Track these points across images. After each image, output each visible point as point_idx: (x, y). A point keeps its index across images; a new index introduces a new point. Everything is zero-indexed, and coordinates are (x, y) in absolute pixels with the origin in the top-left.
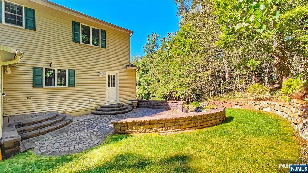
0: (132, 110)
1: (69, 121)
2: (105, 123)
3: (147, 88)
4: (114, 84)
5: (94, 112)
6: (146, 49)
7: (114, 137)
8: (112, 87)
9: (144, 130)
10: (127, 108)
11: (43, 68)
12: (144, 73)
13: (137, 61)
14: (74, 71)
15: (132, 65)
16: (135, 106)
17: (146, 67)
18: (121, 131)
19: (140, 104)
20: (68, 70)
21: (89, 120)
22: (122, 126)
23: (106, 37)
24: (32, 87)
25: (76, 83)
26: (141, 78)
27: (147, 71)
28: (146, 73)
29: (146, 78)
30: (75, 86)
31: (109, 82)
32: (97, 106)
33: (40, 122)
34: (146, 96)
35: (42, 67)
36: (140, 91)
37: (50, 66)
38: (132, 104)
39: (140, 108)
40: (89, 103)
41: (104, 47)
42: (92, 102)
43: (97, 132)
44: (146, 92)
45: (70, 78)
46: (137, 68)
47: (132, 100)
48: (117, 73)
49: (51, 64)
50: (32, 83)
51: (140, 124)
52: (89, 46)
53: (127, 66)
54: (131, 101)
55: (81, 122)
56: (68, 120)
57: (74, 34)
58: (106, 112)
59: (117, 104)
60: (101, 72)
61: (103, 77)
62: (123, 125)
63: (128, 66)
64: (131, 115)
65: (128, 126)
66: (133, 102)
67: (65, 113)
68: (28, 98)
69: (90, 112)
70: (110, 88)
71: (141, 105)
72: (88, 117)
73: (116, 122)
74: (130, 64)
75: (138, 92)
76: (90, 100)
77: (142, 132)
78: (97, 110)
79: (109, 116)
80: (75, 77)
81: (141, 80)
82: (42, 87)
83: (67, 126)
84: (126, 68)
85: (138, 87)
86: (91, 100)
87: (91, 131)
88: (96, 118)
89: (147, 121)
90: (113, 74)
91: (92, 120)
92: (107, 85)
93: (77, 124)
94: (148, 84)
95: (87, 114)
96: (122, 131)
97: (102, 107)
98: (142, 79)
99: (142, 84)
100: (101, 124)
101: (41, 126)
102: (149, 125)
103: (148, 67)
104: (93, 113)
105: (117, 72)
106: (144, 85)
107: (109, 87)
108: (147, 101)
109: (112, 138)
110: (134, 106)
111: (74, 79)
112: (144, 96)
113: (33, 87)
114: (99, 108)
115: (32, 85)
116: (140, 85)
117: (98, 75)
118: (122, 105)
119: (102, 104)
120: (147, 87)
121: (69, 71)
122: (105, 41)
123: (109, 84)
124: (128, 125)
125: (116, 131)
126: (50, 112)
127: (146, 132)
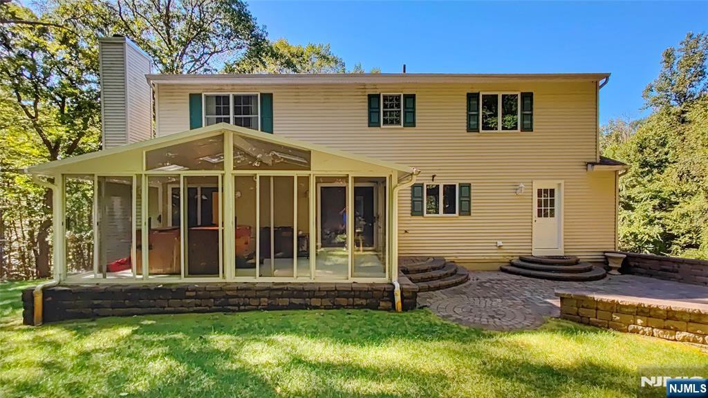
0: (603, 277)
1: (463, 277)
2: (534, 294)
3: (660, 219)
4: (552, 211)
5: (506, 267)
6: (655, 94)
7: (562, 324)
8: (546, 215)
9: (647, 329)
10: (590, 270)
11: (423, 184)
12: (650, 172)
13: (617, 138)
14: (469, 186)
15: (604, 161)
16: (615, 268)
17: (655, 151)
18: (578, 315)
19: (632, 264)
20: (459, 184)
21: (499, 282)
22: (583, 307)
23: (534, 106)
24: (410, 215)
25: (472, 208)
26: (634, 186)
27: (661, 165)
28: (655, 171)
29: (655, 186)
30: (470, 215)
31: (540, 205)
32: (513, 256)
33: (426, 271)
34: (655, 243)
35: (421, 182)
36: (629, 226)
37: (433, 180)
38: (605, 262)
39: (631, 276)
40: (496, 248)
41: (528, 128)
42: (502, 248)
43: (522, 307)
44: (656, 230)
45: (462, 199)
46: (620, 166)
47: (605, 252)
48: (559, 184)
49: (433, 176)
50: (410, 209)
51: (633, 312)
52: (497, 133)
53: (590, 166)
54: (602, 254)
55: (485, 282)
56: (463, 275)
57: (469, 117)
58: (533, 272)
59: (560, 257)
60: (522, 185)
61: (525, 194)
62: (585, 305)
63: (593, 164)
64: (601, 288)
65: (597, 309)
66: (606, 258)
67: (454, 262)
68: (406, 232)
69: (497, 266)
70: (543, 219)
71: (635, 266)
72: (495, 276)
73: (568, 295)
74: (598, 158)
75: (623, 230)
76: (498, 242)
77: (640, 332)
78: (512, 265)
79: (543, 281)
80: (469, 197)
81: (633, 192)
82: (422, 215)
83: (464, 285)
84: (587, 169)
85: (625, 213)
86: (500, 243)
87: (510, 302)
88: (514, 281)
89: (660, 310)
90: (549, 187)
91: (504, 282)
92: (535, 213)
93: (478, 286)
94: (665, 205)
95: (493, 271)
96: (581, 317)
97: (522, 259)
98: (638, 188)
99: (640, 204)
100: (528, 294)
101: (429, 278)
102: (665, 320)
103: (666, 150)
104: (503, 270)
105: (560, 182)
106: (646, 207)
107: (539, 216)
108: (660, 260)
109: (558, 326)
110: (611, 268)
111: (469, 201)
112: (648, 242)
113: (412, 215)
114: (515, 261)
115: (410, 212)
116: (628, 207)
117: (515, 191)
118: (573, 260)
119: (524, 252)
120: (658, 214)
121: (461, 186)
122: (532, 115)
123: (539, 211)
124: (599, 307)
125: (567, 314)
126: (433, 257)
127: (655, 334)
